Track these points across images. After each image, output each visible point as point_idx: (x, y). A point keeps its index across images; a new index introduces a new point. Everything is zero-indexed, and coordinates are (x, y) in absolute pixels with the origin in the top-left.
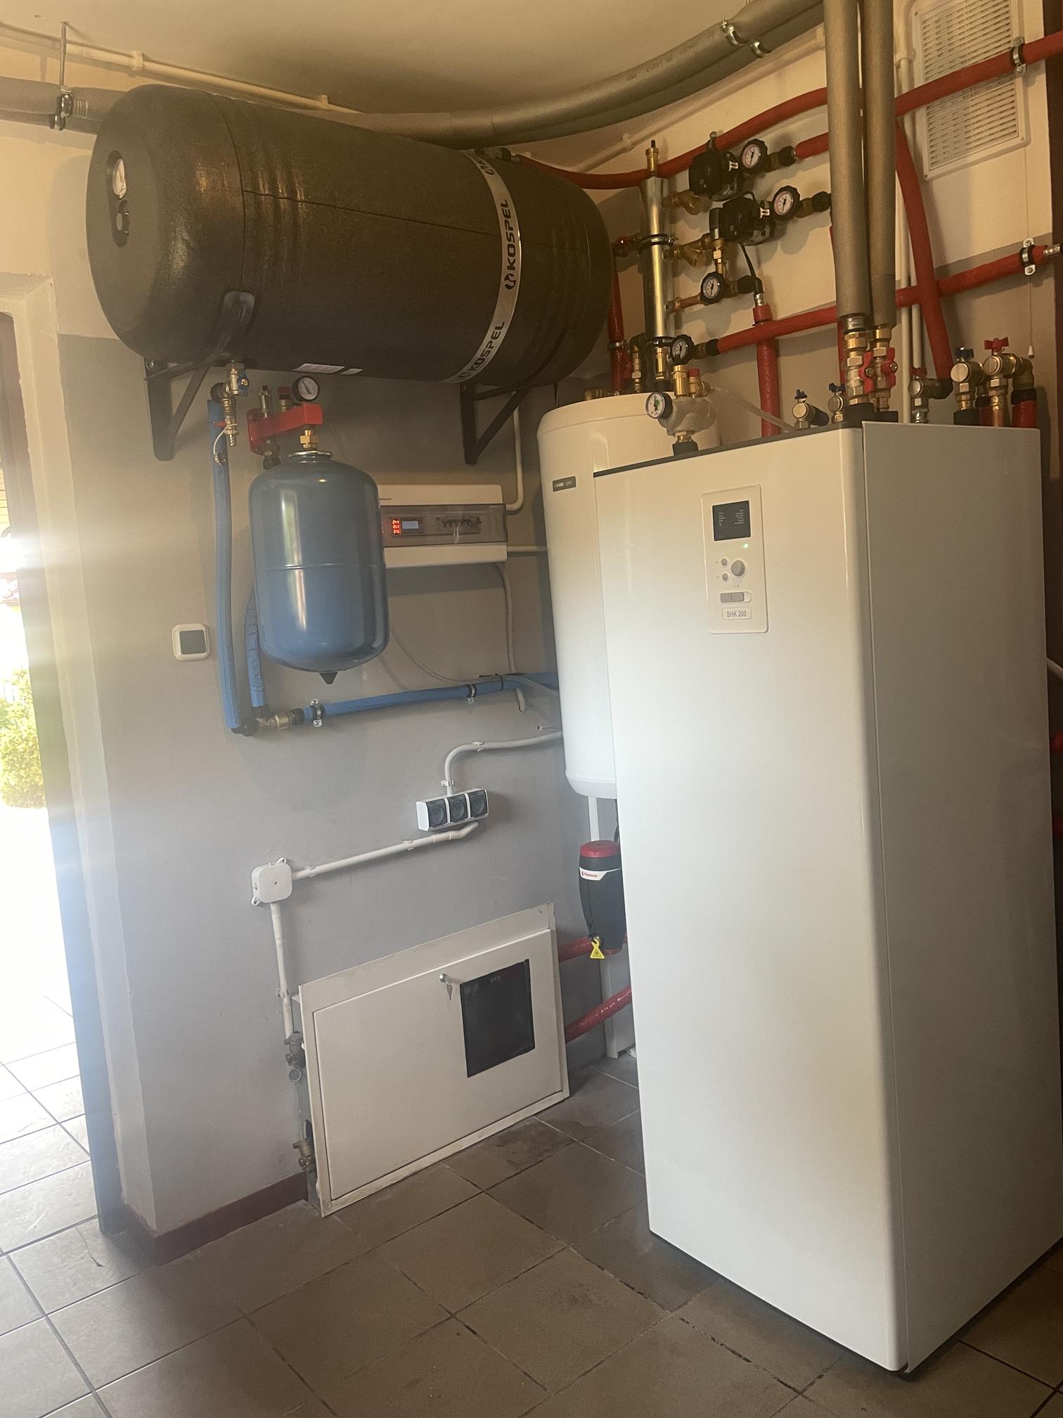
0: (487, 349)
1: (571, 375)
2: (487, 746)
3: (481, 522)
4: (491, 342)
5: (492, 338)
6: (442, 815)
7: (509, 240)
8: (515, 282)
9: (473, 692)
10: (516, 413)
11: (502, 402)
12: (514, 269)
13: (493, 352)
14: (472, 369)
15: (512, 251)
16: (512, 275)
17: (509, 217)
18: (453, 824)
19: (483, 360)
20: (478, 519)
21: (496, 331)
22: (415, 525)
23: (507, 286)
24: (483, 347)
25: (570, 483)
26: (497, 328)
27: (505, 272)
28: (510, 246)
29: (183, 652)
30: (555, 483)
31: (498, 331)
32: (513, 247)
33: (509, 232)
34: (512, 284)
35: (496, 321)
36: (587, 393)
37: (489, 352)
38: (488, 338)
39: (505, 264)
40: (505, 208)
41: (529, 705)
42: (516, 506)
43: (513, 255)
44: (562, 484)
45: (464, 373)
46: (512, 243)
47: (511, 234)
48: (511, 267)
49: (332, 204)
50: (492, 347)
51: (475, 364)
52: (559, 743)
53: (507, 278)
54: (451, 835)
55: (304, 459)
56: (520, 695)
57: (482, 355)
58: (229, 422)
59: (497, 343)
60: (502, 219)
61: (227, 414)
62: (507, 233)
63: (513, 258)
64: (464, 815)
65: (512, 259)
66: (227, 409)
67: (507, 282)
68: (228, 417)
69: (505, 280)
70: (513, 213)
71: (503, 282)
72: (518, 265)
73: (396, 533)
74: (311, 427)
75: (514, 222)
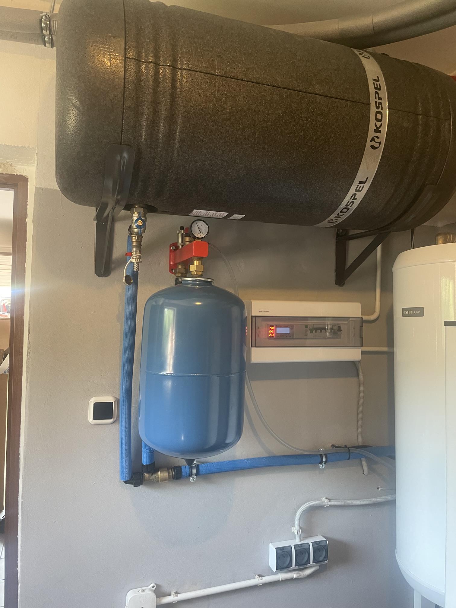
0: (351, 200)
1: (425, 224)
2: (333, 503)
3: (342, 330)
4: (355, 194)
5: (356, 191)
6: (289, 559)
7: (378, 108)
8: (380, 143)
9: (324, 460)
10: (379, 248)
11: (366, 242)
12: (380, 132)
13: (357, 203)
14: (339, 216)
15: (379, 116)
16: (378, 138)
17: (380, 89)
18: (297, 567)
19: (348, 209)
20: (340, 327)
21: (360, 185)
22: (286, 330)
23: (373, 147)
24: (347, 198)
25: (418, 312)
26: (360, 182)
27: (371, 134)
28: (377, 113)
29: (95, 418)
30: (404, 310)
31: (362, 185)
32: (381, 113)
33: (378, 101)
34: (377, 145)
35: (360, 176)
36: (439, 237)
37: (353, 202)
38: (352, 191)
39: (372, 127)
40: (376, 83)
41: (371, 470)
42: (372, 317)
43: (380, 120)
44: (410, 312)
45: (332, 220)
46: (380, 110)
47: (380, 103)
48: (378, 130)
49: (211, 72)
50: (356, 198)
51: (341, 212)
52: (392, 503)
53: (373, 140)
54: (294, 575)
55: (189, 284)
56: (364, 463)
57: (347, 205)
58: (134, 253)
59: (360, 196)
60: (372, 90)
61: (134, 247)
62: (376, 102)
63: (380, 123)
64: (307, 561)
65: (378, 124)
66: (134, 243)
67: (373, 143)
68: (134, 249)
69: (371, 141)
70: (384, 87)
71: (369, 144)
72: (384, 129)
73: (271, 337)
74: (200, 258)
75: (384, 93)
